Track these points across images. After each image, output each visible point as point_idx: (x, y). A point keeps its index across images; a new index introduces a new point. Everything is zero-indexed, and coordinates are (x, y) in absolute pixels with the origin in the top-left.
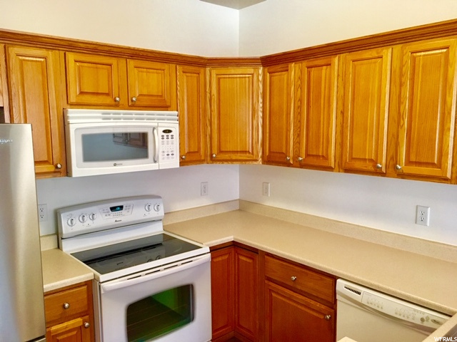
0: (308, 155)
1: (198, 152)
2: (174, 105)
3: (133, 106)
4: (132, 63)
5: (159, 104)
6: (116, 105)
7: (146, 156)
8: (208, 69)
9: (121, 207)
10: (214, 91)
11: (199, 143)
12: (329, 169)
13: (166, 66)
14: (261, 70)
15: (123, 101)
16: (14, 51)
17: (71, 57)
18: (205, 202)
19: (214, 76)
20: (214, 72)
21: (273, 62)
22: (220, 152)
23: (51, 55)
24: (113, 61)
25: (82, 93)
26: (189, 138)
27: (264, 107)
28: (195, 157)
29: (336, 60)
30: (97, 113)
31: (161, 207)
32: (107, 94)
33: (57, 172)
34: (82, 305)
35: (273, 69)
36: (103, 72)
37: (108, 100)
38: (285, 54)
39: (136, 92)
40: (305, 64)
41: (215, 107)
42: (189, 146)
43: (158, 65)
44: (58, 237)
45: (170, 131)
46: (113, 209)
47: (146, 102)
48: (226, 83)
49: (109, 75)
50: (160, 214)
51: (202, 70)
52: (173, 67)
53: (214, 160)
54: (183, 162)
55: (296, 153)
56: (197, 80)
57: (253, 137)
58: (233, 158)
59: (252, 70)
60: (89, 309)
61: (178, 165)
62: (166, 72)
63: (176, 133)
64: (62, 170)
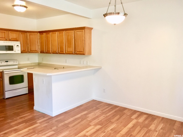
0: (47, 51)
1: (25, 50)
2: (19, 40)
3: (10, 40)
4: (10, 32)
5: (16, 40)
6: (6, 40)
7: (13, 50)
8: (27, 33)
9: (8, 61)
10: (29, 38)
11: (26, 48)
12: (50, 53)
13: (17, 32)
14: (39, 34)
15: (8, 39)
20: (28, 34)
21: (41, 32)
22: (30, 50)
24: (6, 31)
26: (23, 47)
27: (40, 41)
28: (25, 51)
29: (50, 33)
30: (2, 41)
32: (4, 38)
35: (41, 34)
36: (4, 34)
37: (5, 39)
38: (42, 31)
39: (10, 38)
40: (46, 33)
41: (29, 41)
42: (23, 49)
43: (15, 32)
45: (18, 46)
46: (6, 62)
47: (13, 39)
48: (31, 36)
49: (5, 34)
50: (17, 63)
51: (26, 33)
52: (19, 32)
53: (29, 52)
54: (22, 52)
55: (46, 51)
56: (25, 35)
57: (38, 48)
58: (34, 52)
59: (37, 34)
60: (2, 77)
61: (20, 53)
62: (17, 34)
63: (20, 46)
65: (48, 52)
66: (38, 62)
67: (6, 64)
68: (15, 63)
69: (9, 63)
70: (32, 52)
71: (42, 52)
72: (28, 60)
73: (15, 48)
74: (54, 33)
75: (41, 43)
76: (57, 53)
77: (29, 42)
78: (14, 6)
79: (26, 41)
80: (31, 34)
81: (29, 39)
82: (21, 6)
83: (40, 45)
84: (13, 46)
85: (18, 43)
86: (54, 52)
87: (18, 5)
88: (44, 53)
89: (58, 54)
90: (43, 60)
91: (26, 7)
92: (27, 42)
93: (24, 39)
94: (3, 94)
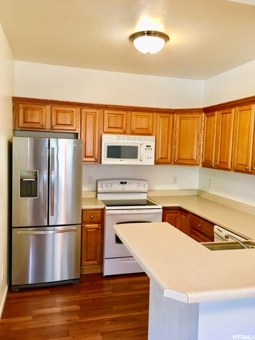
0: (220, 162)
1: (167, 158)
2: (154, 133)
3: (133, 133)
4: (134, 113)
5: (146, 133)
6: (125, 133)
7: (137, 158)
8: (175, 115)
9: (126, 183)
10: (178, 127)
11: (167, 153)
12: (228, 170)
13: (151, 114)
14: (203, 115)
15: (128, 131)
16: (84, 110)
17: (106, 112)
18: (174, 187)
19: (178, 118)
20: (178, 116)
21: (209, 111)
22: (179, 159)
23: (98, 111)
24: (124, 113)
25: (109, 127)
26: (162, 151)
27: (204, 135)
28: (165, 161)
29: (233, 110)
30: (115, 136)
31: (147, 186)
32: (121, 128)
33: (96, 161)
34: (98, 218)
35: (208, 114)
36: (120, 118)
37: (121, 131)
38: (212, 107)
39: (134, 127)
40: (221, 112)
41: (177, 135)
42: (162, 155)
43: (147, 114)
44: (97, 192)
45: (150, 146)
46: (122, 183)
47: (138, 131)
48: (184, 122)
49: (123, 119)
50: (146, 189)
51: (172, 116)
52: (155, 114)
53: (176, 163)
54: (157, 163)
55: (215, 162)
56: (169, 120)
57: (197, 152)
58: (186, 162)
59: (198, 115)
60: (102, 222)
61: (153, 163)
62: (151, 117)
63: (153, 147)
64: (99, 161)
65: (222, 167)
66: (197, 188)
67: (121, 188)
68: (141, 189)
69: (127, 187)
70: (182, 162)
71: (207, 164)
72: (175, 181)
73: (142, 152)
74: (246, 107)
75: (207, 140)
76: (247, 172)
77: (178, 138)
78: (133, 37)
79: (170, 134)
80: (183, 116)
81: (178, 130)
82: (149, 33)
83: (203, 146)
84: (137, 147)
85: (150, 141)
86: (240, 168)
87: (142, 33)
88: (213, 168)
89: (250, 173)
90: (210, 186)
92: (172, 136)
93: (167, 130)
94: (101, 264)
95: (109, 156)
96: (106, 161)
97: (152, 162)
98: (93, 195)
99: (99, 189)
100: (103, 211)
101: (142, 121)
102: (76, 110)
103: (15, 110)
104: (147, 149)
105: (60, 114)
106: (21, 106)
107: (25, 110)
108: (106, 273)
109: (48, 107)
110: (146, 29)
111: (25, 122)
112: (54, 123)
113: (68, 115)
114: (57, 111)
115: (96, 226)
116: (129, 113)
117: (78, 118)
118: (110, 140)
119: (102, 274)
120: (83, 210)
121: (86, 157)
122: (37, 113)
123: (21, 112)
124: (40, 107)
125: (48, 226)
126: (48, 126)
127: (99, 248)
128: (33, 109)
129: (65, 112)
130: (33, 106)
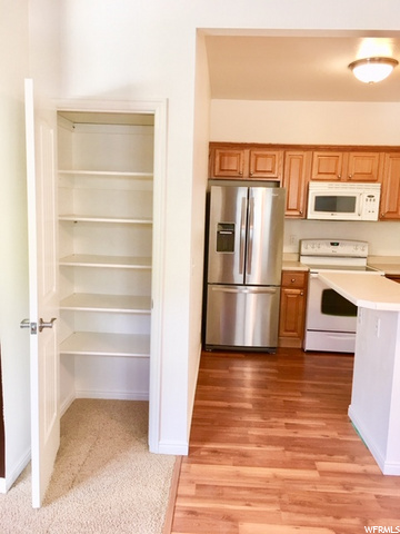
1: (397, 212)
2: (380, 179)
3: (350, 180)
4: (352, 154)
5: (369, 179)
6: (339, 180)
7: (353, 211)
9: (338, 244)
13: (376, 155)
15: (344, 177)
16: (288, 153)
17: (316, 154)
23: (305, 154)
24: (340, 154)
25: (319, 173)
26: (390, 201)
28: (394, 216)
30: (326, 184)
31: (366, 249)
32: (334, 174)
33: (301, 215)
34: (301, 283)
36: (333, 161)
37: (335, 177)
39: (352, 172)
42: (389, 208)
43: (371, 154)
44: (300, 254)
45: (372, 196)
46: (332, 244)
47: (360, 177)
49: (337, 163)
50: (365, 253)
52: (383, 154)
54: (382, 218)
60: (305, 287)
61: (376, 219)
62: (377, 158)
63: (377, 198)
64: (303, 216)
67: (330, 250)
68: (359, 253)
69: (339, 250)
73: (361, 204)
78: (352, 65)
82: (373, 60)
84: (354, 198)
85: (375, 189)
87: (364, 61)
91: (394, 62)
93: (398, 175)
94: (302, 337)
95: (318, 208)
96: (312, 214)
97: (375, 217)
98: (295, 258)
99: (303, 251)
100: (307, 274)
101: (364, 164)
102: (279, 154)
103: (212, 156)
104: (368, 200)
105: (260, 159)
106: (218, 151)
107: (222, 155)
108: (307, 348)
109: (247, 151)
110: (368, 56)
111: (221, 170)
112: (252, 170)
113: (270, 160)
114: (257, 156)
115: (298, 291)
116: (346, 154)
117: (281, 162)
118: (319, 189)
119: (303, 349)
120: (283, 272)
121: (288, 210)
122: (234, 159)
123: (218, 159)
124: (237, 152)
125: (244, 285)
126: (246, 174)
127: (300, 317)
128: (230, 155)
129: (266, 156)
130: (230, 151)
